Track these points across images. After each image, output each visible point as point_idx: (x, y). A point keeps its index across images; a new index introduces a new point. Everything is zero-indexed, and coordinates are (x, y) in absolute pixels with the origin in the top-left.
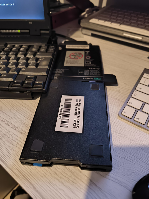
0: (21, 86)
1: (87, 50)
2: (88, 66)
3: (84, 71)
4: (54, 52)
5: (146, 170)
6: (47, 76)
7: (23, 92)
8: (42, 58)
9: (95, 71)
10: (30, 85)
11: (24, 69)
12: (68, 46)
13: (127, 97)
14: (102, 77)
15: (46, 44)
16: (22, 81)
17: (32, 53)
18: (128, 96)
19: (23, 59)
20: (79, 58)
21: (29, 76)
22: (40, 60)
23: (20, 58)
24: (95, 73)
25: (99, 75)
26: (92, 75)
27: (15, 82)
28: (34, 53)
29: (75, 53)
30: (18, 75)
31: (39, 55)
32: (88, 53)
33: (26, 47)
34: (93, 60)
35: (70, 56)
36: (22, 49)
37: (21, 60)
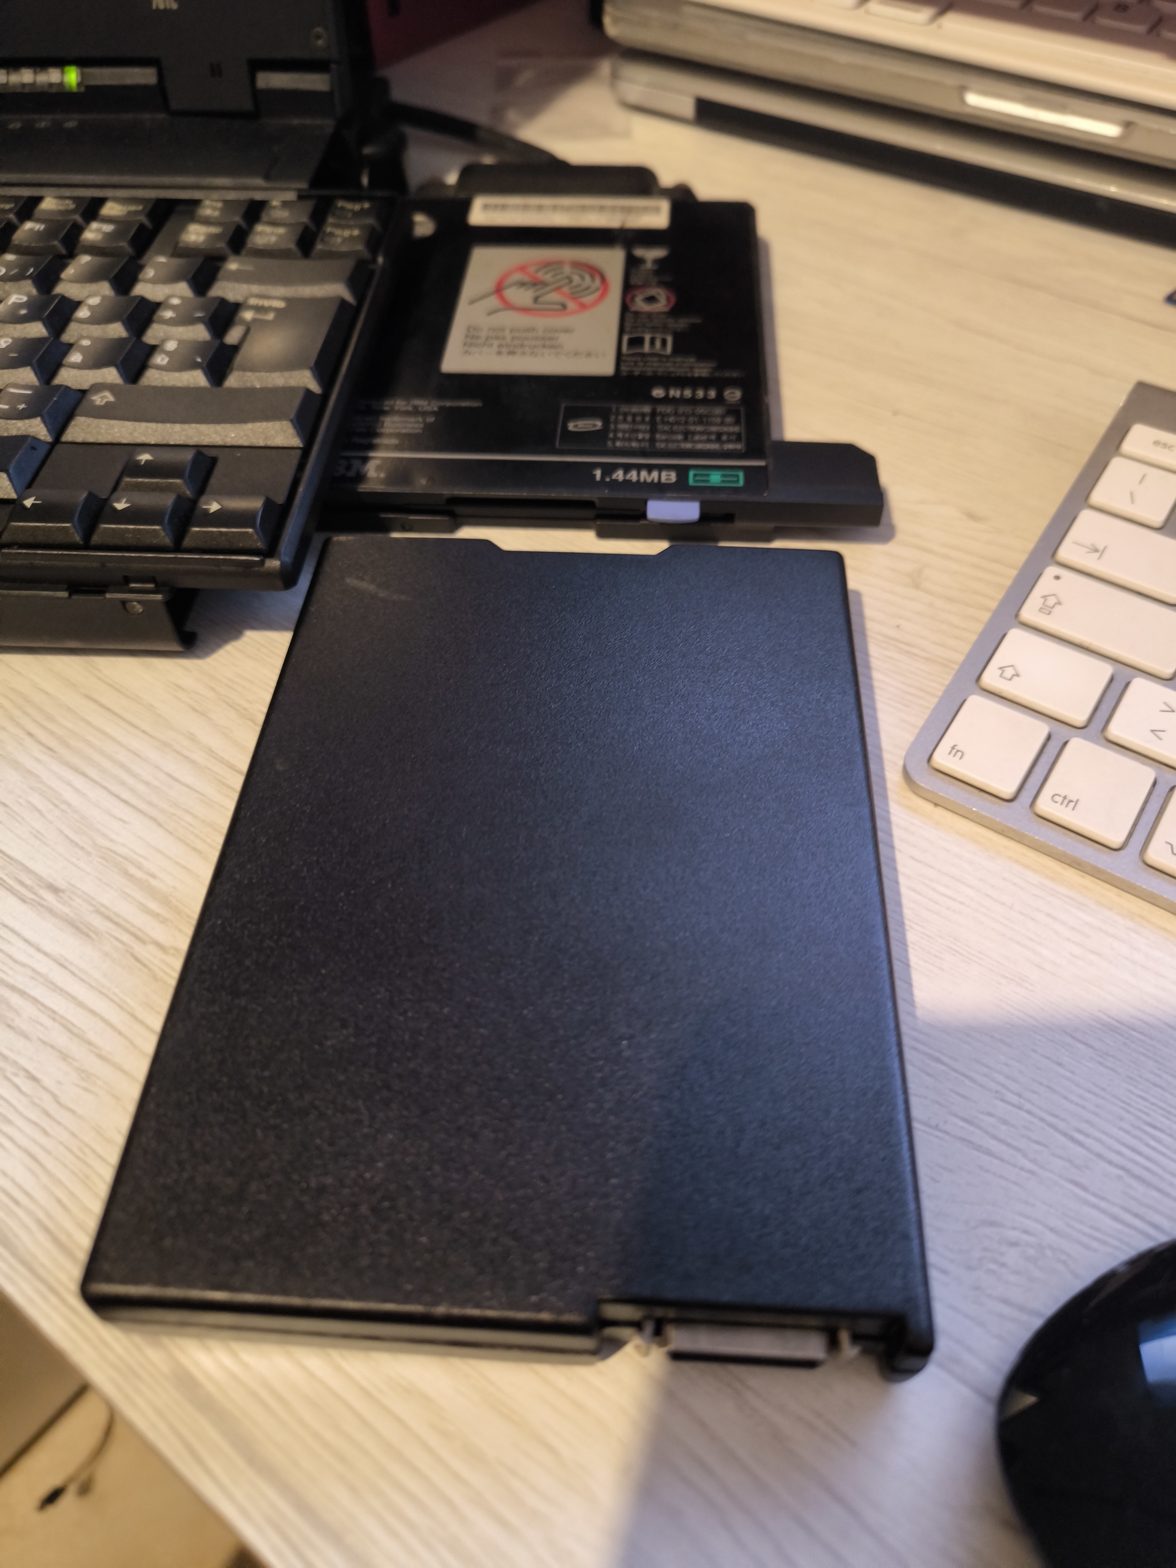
0: (77, 538)
1: (648, 237)
2: (649, 371)
3: (605, 416)
4: (367, 255)
5: (1119, 1226)
6: (306, 452)
7: (99, 588)
8: (266, 303)
9: (701, 410)
10: (158, 532)
11: (111, 398)
12: (486, 207)
13: (980, 628)
14: (761, 463)
15: (304, 185)
16: (91, 496)
17: (177, 262)
18: (986, 616)
19: (102, 318)
20: (571, 305)
21: (145, 457)
22: (243, 322)
23: (77, 305)
24: (699, 428)
25: (730, 446)
26: (672, 446)
27: (28, 503)
28: (199, 261)
29: (547, 265)
30: (58, 447)
31: (238, 277)
32: (658, 262)
33: (130, 213)
34: (697, 320)
35: (499, 290)
36: (93, 233)
37: (82, 321)
